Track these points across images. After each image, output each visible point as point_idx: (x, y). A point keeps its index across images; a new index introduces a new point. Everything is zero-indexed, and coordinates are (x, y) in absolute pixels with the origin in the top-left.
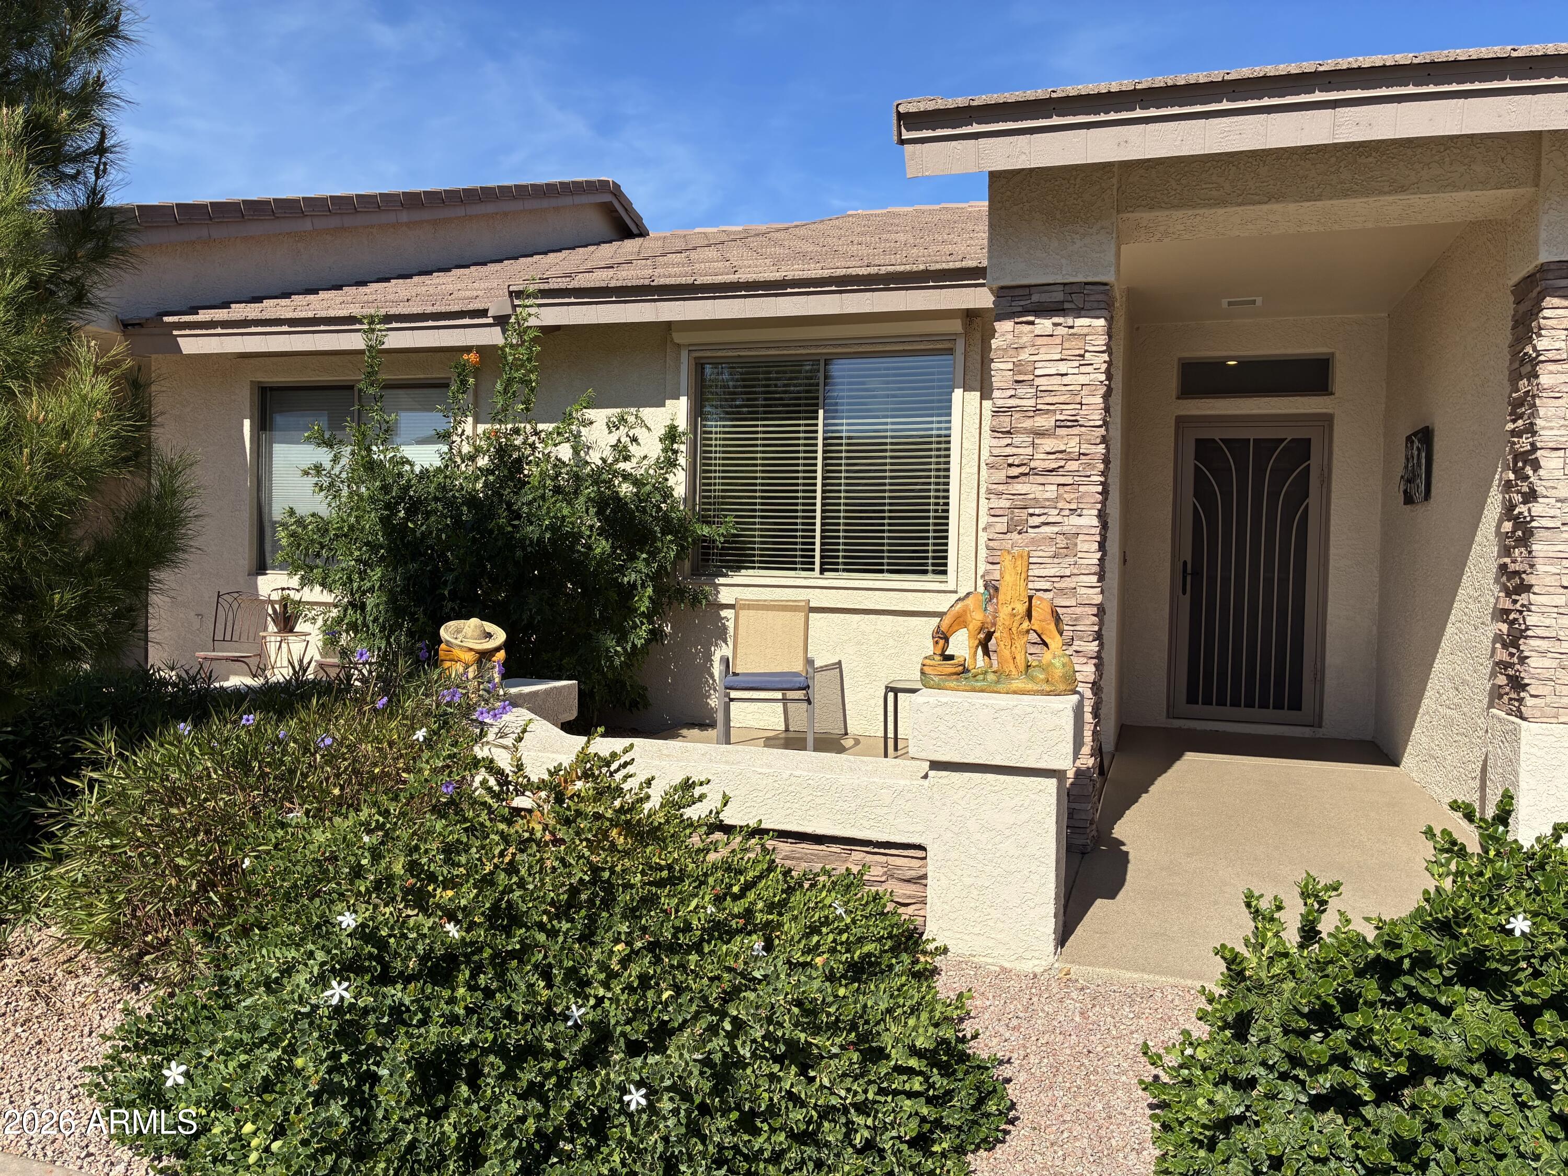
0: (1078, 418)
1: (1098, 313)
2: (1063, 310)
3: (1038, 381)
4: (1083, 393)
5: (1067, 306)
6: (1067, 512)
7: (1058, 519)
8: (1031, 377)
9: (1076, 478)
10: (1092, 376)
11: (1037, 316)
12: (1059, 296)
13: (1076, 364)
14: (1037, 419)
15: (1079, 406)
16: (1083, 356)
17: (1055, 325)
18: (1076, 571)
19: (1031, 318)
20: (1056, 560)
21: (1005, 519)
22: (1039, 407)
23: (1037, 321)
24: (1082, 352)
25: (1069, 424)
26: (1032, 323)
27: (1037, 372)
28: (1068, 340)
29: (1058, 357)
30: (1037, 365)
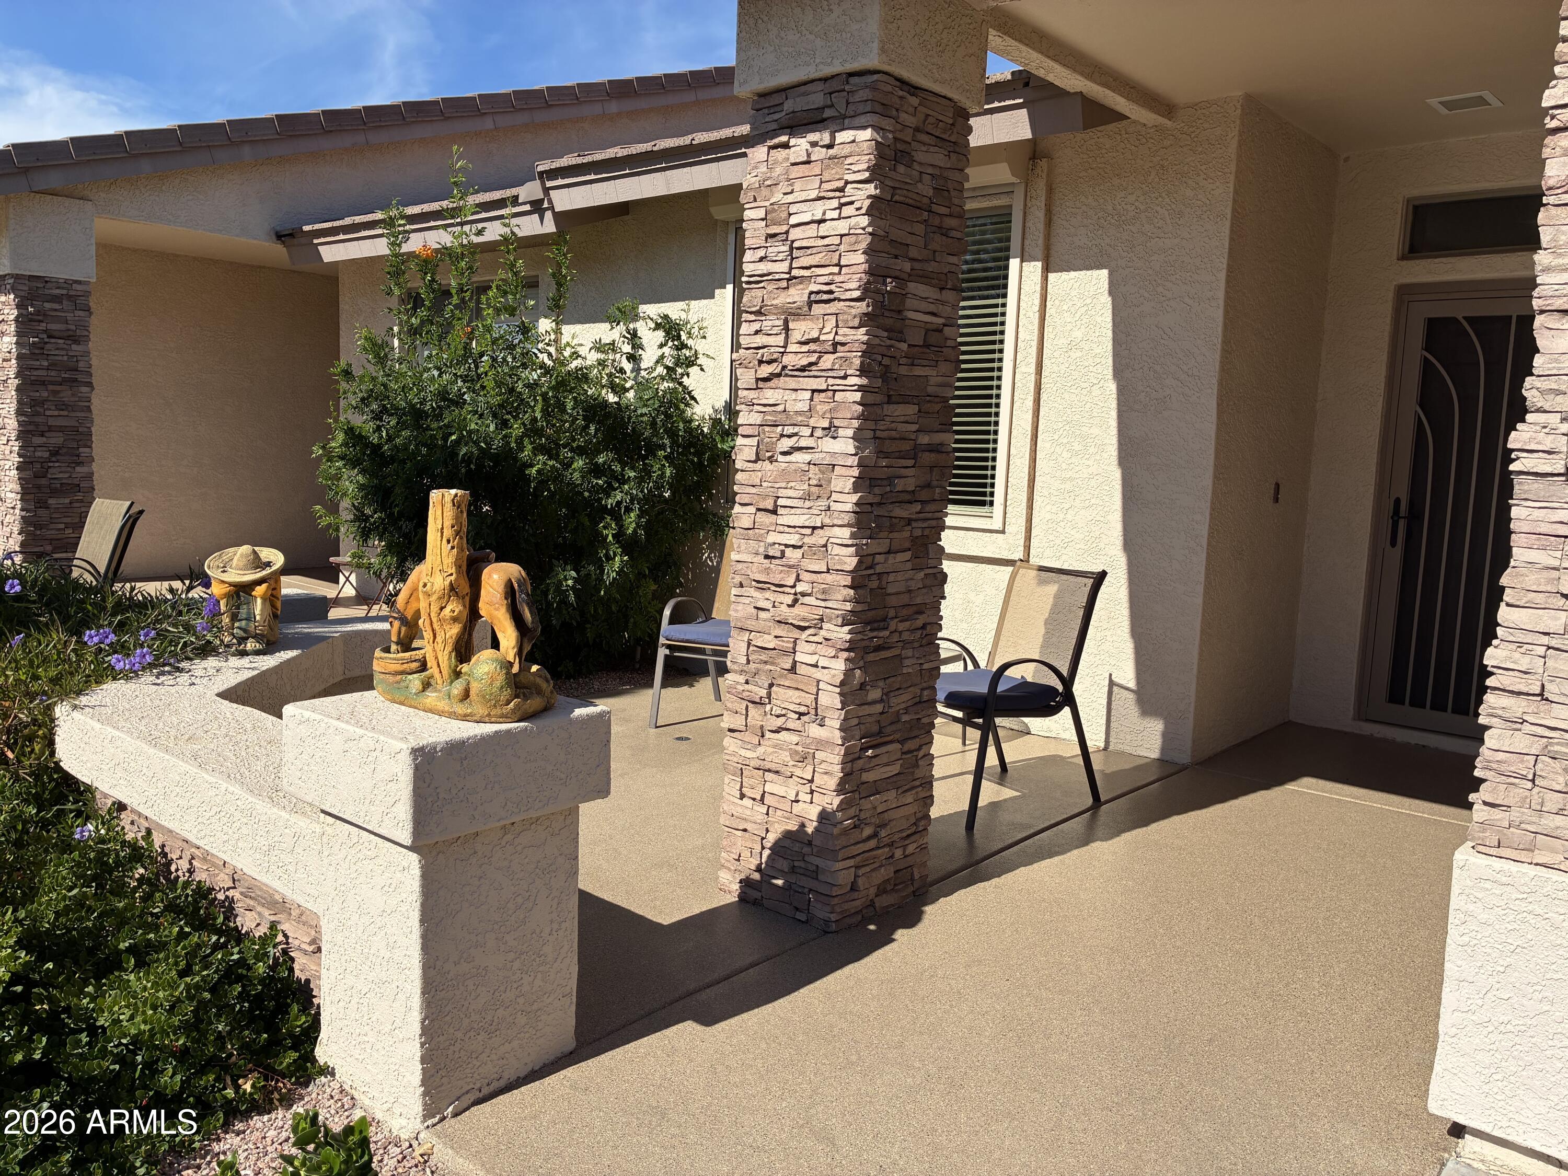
0: (833, 287)
1: (862, 120)
2: (823, 120)
3: (795, 234)
4: (842, 248)
5: (828, 113)
6: (819, 433)
7: (810, 442)
8: (784, 228)
9: (831, 381)
10: (853, 221)
11: (792, 135)
12: (817, 100)
13: (835, 203)
14: (792, 291)
15: (836, 269)
16: (841, 190)
17: (814, 144)
18: (827, 521)
19: (784, 138)
20: (808, 504)
21: (754, 441)
22: (795, 273)
23: (793, 142)
24: (840, 184)
25: (825, 297)
26: (786, 146)
27: (794, 220)
28: (828, 167)
29: (814, 194)
30: (793, 209)
